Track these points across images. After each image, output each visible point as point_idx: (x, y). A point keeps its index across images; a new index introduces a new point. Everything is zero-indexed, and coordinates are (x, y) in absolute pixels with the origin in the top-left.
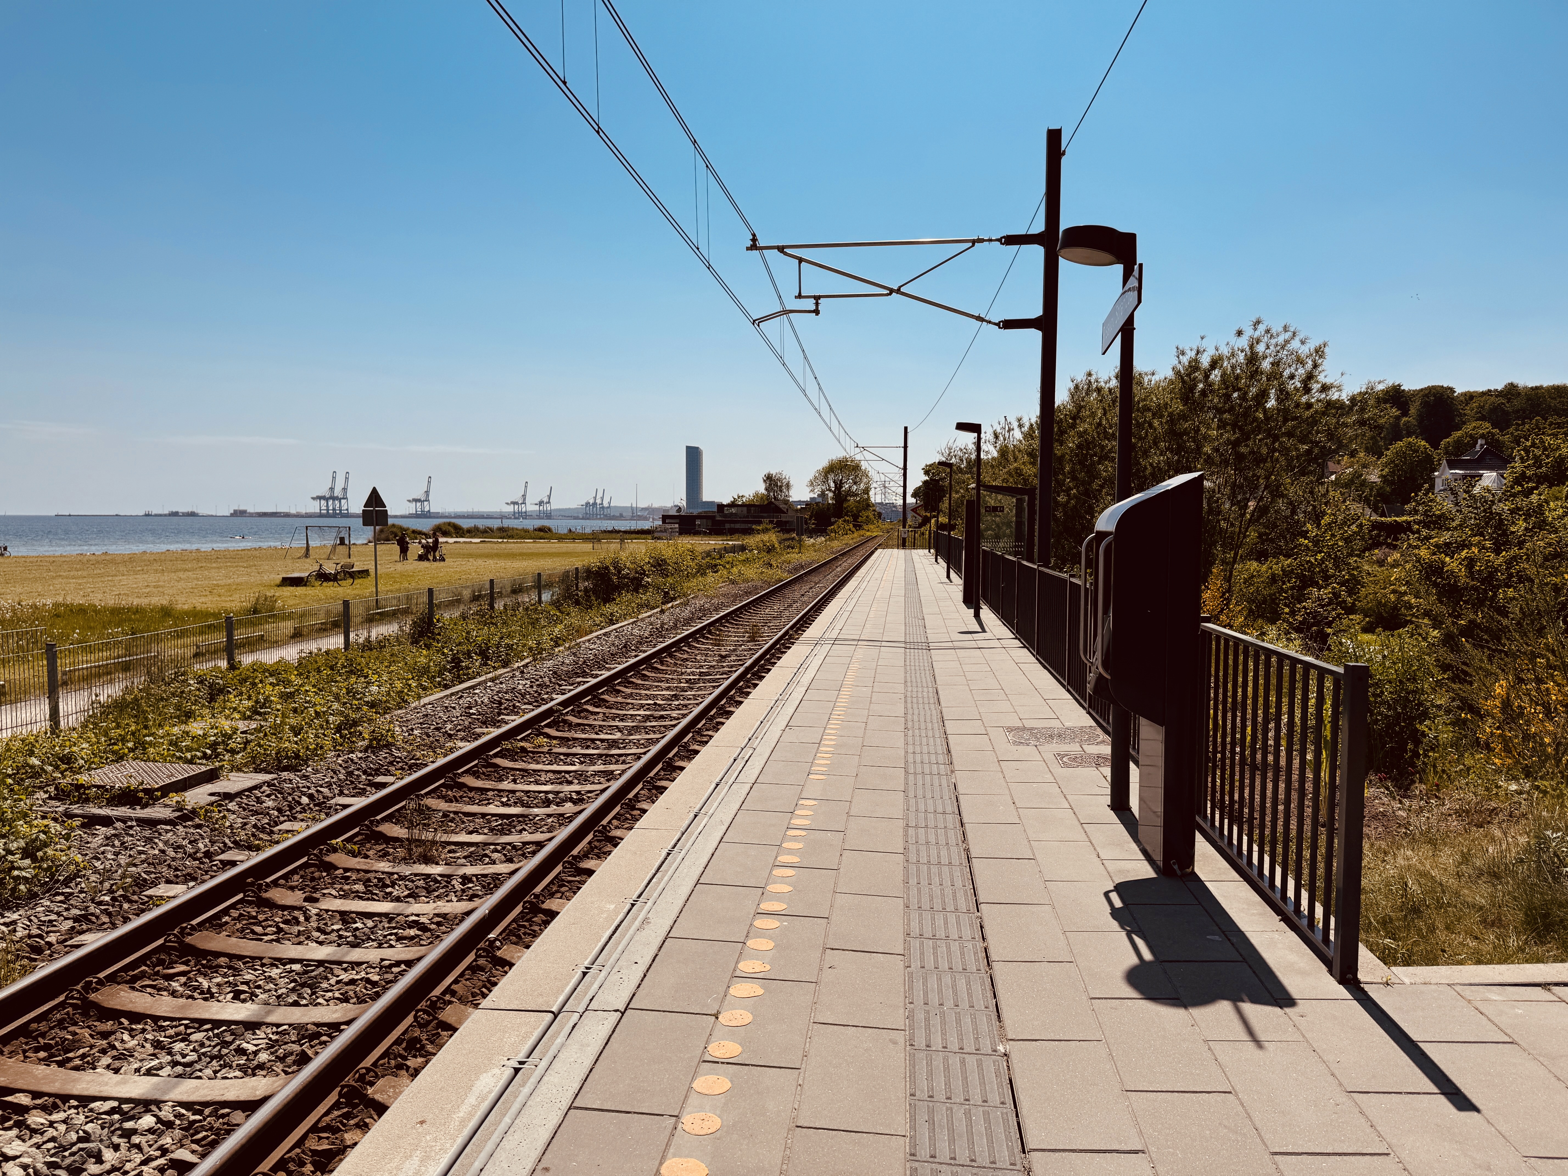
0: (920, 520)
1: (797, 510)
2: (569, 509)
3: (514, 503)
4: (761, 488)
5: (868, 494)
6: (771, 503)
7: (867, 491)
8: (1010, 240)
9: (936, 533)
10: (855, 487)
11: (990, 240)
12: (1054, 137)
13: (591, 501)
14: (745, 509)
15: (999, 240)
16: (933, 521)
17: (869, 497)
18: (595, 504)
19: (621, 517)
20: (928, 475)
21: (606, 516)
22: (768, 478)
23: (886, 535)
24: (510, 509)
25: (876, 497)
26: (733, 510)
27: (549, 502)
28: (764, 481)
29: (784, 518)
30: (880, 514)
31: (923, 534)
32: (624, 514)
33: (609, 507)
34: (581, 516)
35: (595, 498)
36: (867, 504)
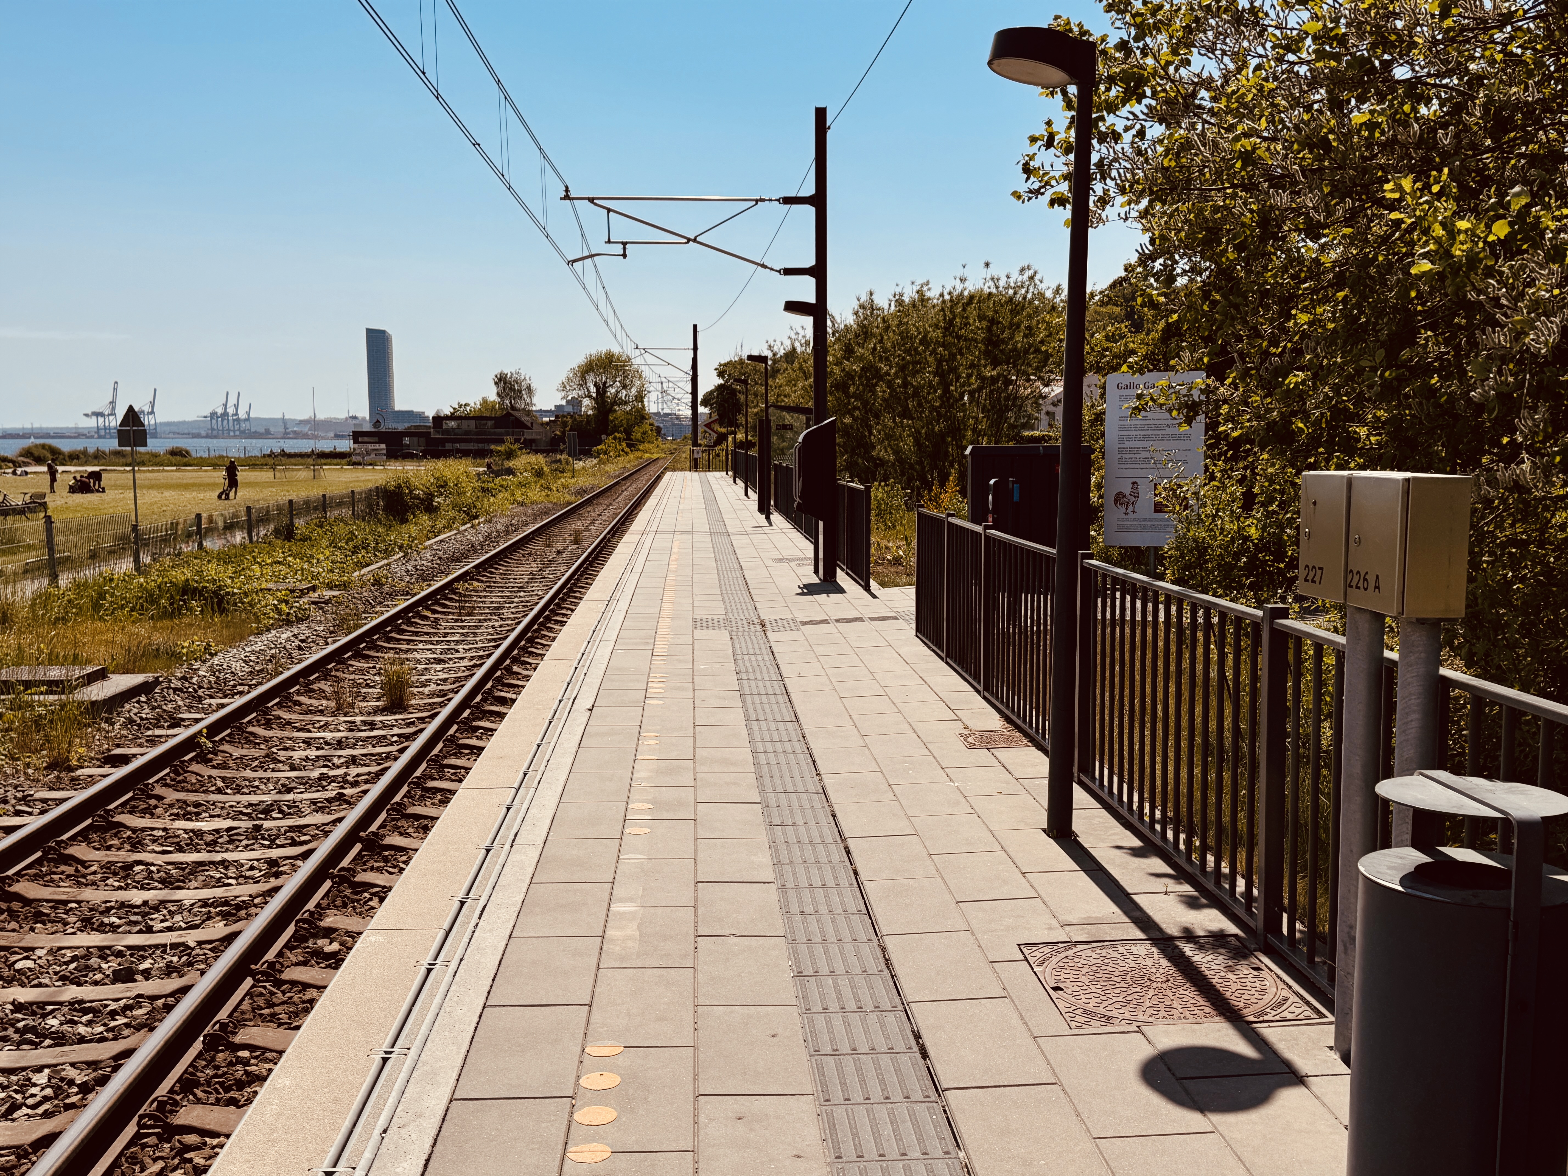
0: (715, 436)
1: (542, 424)
2: (184, 423)
3: (97, 414)
4: (492, 395)
5: (642, 402)
6: (508, 414)
7: (640, 397)
8: (788, 201)
9: (734, 453)
10: (624, 392)
11: (770, 200)
12: (821, 114)
13: (220, 411)
14: (472, 423)
15: (778, 200)
16: (730, 439)
17: (644, 406)
18: (225, 414)
19: (267, 434)
20: (723, 377)
21: (243, 432)
22: (500, 380)
23: (671, 458)
24: (92, 423)
25: (652, 406)
26: (453, 424)
27: (152, 412)
28: (496, 383)
29: (528, 435)
30: (658, 430)
31: (718, 455)
32: (272, 430)
33: (248, 419)
34: (203, 433)
35: (225, 406)
36: (641, 416)
